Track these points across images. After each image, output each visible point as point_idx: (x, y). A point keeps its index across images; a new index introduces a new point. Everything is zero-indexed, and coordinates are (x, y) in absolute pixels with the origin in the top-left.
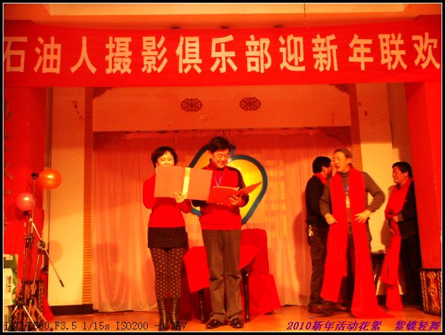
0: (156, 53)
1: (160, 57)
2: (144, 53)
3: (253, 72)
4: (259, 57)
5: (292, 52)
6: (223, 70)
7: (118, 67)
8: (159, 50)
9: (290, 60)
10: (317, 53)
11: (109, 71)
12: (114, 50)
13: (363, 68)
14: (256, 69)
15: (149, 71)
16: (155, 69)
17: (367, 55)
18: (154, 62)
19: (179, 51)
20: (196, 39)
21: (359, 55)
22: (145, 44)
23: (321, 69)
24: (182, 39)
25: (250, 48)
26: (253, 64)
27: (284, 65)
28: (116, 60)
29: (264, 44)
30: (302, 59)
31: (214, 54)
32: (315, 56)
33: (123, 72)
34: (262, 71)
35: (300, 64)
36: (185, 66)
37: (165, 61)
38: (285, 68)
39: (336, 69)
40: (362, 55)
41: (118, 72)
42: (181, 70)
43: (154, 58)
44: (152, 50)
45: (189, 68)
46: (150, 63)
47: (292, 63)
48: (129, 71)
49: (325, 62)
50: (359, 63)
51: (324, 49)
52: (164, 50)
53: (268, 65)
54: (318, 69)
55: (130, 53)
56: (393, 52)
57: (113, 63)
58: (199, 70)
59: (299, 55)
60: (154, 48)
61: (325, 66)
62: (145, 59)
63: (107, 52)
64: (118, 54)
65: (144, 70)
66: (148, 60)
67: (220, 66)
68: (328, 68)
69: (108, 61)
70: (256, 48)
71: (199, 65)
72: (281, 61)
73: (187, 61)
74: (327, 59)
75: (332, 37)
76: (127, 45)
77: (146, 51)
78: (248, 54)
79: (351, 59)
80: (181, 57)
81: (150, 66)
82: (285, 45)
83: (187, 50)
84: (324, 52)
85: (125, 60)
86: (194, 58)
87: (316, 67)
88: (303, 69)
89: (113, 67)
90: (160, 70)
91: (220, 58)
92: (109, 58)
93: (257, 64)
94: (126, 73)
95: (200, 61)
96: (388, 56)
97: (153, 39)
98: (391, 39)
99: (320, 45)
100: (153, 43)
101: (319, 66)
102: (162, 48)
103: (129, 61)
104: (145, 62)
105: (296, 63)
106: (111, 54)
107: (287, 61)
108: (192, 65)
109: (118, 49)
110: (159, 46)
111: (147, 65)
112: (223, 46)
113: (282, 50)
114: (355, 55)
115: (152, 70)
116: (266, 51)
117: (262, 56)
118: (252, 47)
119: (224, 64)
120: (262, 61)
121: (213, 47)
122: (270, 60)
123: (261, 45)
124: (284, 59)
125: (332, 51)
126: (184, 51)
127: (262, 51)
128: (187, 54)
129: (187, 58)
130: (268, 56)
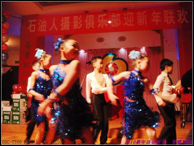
0: (78, 22)
1: (79, 24)
3: (114, 27)
5: (129, 18)
6: (102, 27)
7: (65, 28)
8: (79, 21)
10: (139, 18)
11: (62, 29)
12: (64, 22)
13: (157, 24)
15: (76, 29)
16: (78, 27)
17: (158, 19)
18: (77, 25)
19: (86, 21)
20: (93, 16)
21: (155, 19)
22: (74, 19)
23: (140, 25)
24: (87, 16)
28: (64, 25)
29: (118, 16)
30: (133, 21)
31: (99, 21)
32: (138, 20)
33: (66, 29)
34: (117, 26)
35: (132, 23)
36: (88, 26)
37: (81, 24)
38: (126, 25)
39: (146, 24)
41: (65, 30)
42: (87, 28)
44: (77, 21)
45: (90, 26)
46: (76, 26)
47: (129, 23)
48: (69, 29)
50: (155, 22)
52: (81, 21)
53: (119, 24)
55: (69, 23)
56: (169, 17)
58: (93, 27)
59: (131, 20)
60: (78, 20)
61: (142, 23)
62: (74, 24)
63: (61, 23)
64: (65, 23)
65: (74, 28)
66: (75, 25)
68: (143, 24)
71: (93, 25)
73: (89, 24)
74: (142, 21)
75: (145, 12)
76: (68, 20)
77: (75, 21)
78: (112, 20)
79: (152, 20)
80: (87, 24)
81: (76, 27)
82: (126, 16)
84: (141, 18)
85: (67, 25)
86: (92, 23)
87: (138, 24)
88: (133, 25)
89: (63, 28)
90: (79, 28)
91: (101, 23)
92: (62, 25)
93: (115, 24)
94: (68, 30)
96: (167, 18)
97: (77, 17)
98: (168, 12)
99: (140, 15)
100: (77, 18)
101: (139, 23)
102: (80, 20)
103: (69, 25)
104: (74, 25)
105: (130, 23)
106: (63, 23)
107: (127, 22)
110: (79, 19)
113: (125, 18)
115: (77, 28)
116: (119, 19)
117: (117, 21)
118: (114, 18)
119: (103, 25)
120: (117, 23)
121: (99, 18)
122: (120, 22)
123: (117, 17)
124: (126, 22)
125: (144, 17)
126: (88, 20)
127: (117, 19)
128: (89, 21)
129: (89, 23)
130: (119, 20)
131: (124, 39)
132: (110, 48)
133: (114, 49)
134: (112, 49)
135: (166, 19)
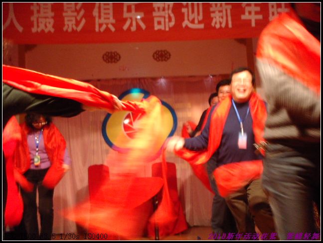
0: (75, 14)
1: (79, 18)
2: (64, 14)
3: (160, 30)
4: (165, 17)
5: (193, 12)
6: (134, 29)
7: (42, 27)
8: (78, 12)
9: (191, 19)
10: (214, 12)
11: (34, 30)
12: (39, 12)
13: (253, 24)
14: (162, 27)
15: (70, 30)
16: (75, 27)
17: (257, 13)
18: (74, 22)
19: (95, 13)
21: (250, 13)
22: (65, 6)
23: (218, 26)
25: (156, 9)
26: (159, 23)
27: (186, 23)
28: (40, 20)
29: (169, 6)
30: (201, 18)
31: (126, 15)
32: (212, 15)
33: (46, 31)
34: (167, 29)
35: (200, 22)
36: (100, 25)
37: (84, 21)
38: (187, 27)
39: (230, 26)
40: (253, 13)
41: (43, 31)
42: (97, 29)
43: (74, 19)
44: (72, 12)
45: (104, 27)
46: (70, 23)
47: (193, 22)
48: (52, 30)
49: (221, 20)
50: (250, 21)
51: (220, 9)
52: (82, 12)
53: (172, 24)
54: (215, 26)
55: (52, 14)
56: (280, 10)
57: (38, 23)
58: (113, 29)
59: (198, 14)
60: (74, 9)
61: (221, 23)
62: (66, 19)
63: (32, 13)
64: (42, 14)
65: (65, 29)
66: (68, 21)
67: (131, 25)
68: (223, 25)
69: (33, 21)
70: (161, 9)
71: (113, 24)
72: (183, 20)
73: (102, 20)
74: (222, 17)
76: (49, 7)
77: (67, 12)
78: (154, 14)
79: (243, 17)
80: (97, 20)
81: (70, 26)
82: (187, 7)
83: (103, 11)
84: (220, 11)
85: (48, 20)
86: (109, 18)
87: (213, 24)
88: (202, 26)
89: (38, 26)
90: (79, 29)
91: (131, 18)
92: (34, 18)
93: (163, 23)
94: (50, 32)
95: (114, 21)
96: (276, 13)
99: (216, 5)
101: (216, 23)
102: (80, 10)
103: (52, 21)
104: (66, 23)
105: (196, 21)
106: (36, 15)
107: (188, 20)
108: (107, 24)
109: (42, 11)
110: (78, 7)
111: (68, 25)
112: (133, 7)
113: (184, 10)
114: (247, 14)
115: (73, 29)
116: (170, 12)
117: (167, 16)
118: (159, 8)
119: (134, 23)
120: (167, 20)
121: (125, 9)
122: (173, 20)
123: (166, 7)
124: (186, 18)
125: (226, 10)
126: (100, 12)
127: (167, 12)
128: (102, 14)
129: (102, 18)
130: (172, 15)
131: (166, 57)
132: (135, 76)
133: (144, 78)
134: (140, 79)
135: (273, 14)
